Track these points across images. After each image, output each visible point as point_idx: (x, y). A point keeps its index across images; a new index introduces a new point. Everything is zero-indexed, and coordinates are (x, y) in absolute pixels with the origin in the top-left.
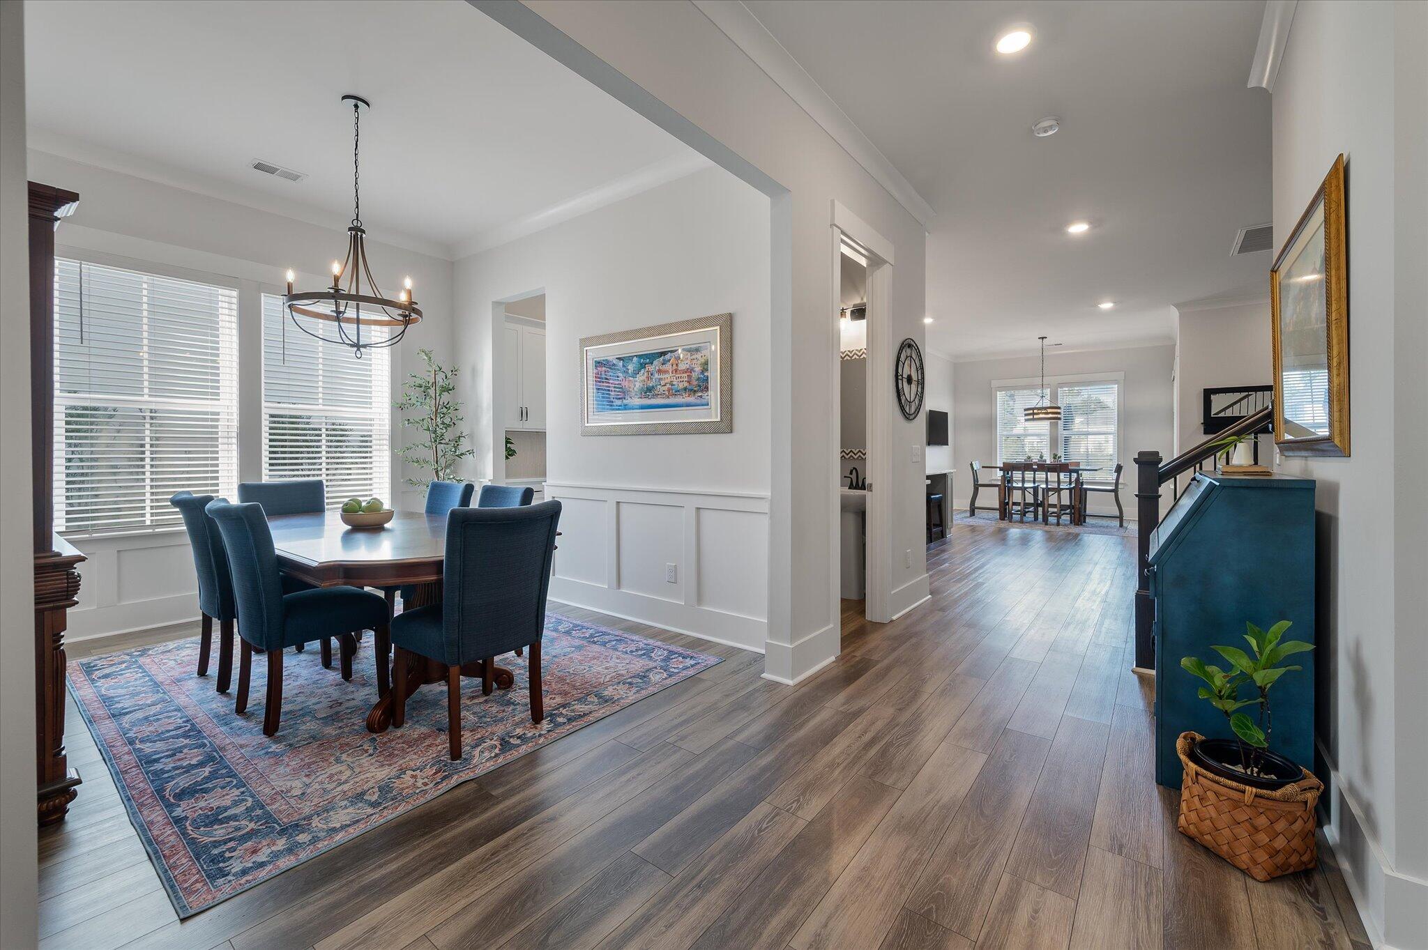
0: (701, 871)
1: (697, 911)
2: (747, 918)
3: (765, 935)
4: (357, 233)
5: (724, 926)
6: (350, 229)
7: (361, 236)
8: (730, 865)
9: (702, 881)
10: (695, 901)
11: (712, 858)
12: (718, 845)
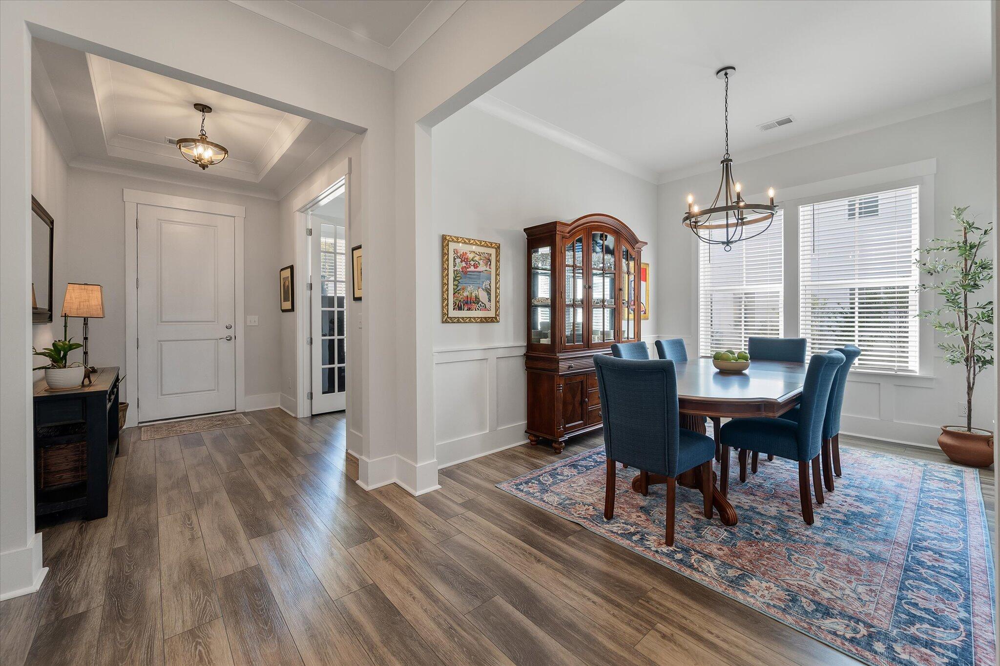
0: (465, 631)
1: (432, 625)
2: (411, 651)
3: (393, 658)
4: (726, 162)
5: (411, 637)
6: (722, 162)
7: (730, 164)
8: (465, 649)
9: (455, 630)
10: (439, 625)
11: (476, 639)
12: (487, 642)
